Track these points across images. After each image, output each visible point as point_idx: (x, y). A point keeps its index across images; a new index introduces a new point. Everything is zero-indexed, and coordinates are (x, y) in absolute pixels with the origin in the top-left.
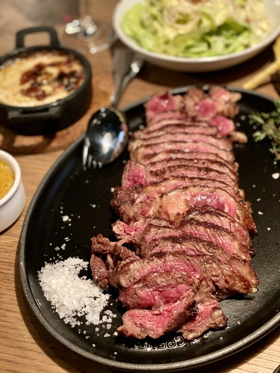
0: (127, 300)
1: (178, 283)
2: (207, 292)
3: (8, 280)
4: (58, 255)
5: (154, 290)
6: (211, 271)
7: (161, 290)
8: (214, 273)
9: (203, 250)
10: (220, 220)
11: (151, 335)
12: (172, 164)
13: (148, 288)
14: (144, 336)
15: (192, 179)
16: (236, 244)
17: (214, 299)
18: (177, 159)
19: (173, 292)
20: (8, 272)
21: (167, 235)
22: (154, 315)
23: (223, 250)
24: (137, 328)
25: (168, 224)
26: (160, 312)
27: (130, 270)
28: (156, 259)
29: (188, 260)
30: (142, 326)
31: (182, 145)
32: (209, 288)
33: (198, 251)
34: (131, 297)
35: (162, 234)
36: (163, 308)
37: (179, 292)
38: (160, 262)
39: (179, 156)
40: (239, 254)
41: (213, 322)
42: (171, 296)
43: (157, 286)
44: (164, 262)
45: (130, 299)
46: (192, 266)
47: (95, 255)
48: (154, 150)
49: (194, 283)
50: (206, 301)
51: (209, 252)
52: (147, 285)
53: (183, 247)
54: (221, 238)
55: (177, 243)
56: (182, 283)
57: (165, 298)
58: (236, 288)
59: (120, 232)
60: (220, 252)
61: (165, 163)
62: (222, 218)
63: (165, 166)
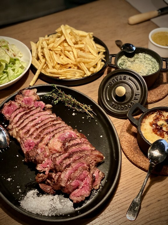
0: (69, 190)
1: (82, 171)
2: (93, 168)
3: (8, 220)
4: (21, 195)
5: (76, 180)
6: (89, 160)
7: (78, 178)
8: (90, 160)
9: (81, 155)
10: (77, 140)
11: (86, 196)
12: (39, 130)
13: (74, 180)
14: (84, 198)
15: (53, 131)
16: (89, 146)
17: (97, 169)
18: (40, 127)
19: (82, 176)
20: (5, 217)
21: (63, 158)
22: (81, 189)
23: (87, 150)
24: (80, 197)
25: (59, 154)
26: (82, 186)
27: (62, 179)
28: (68, 169)
29: (79, 161)
30: (81, 196)
31: (35, 121)
32: (93, 166)
33: (78, 156)
34: (70, 188)
35: (61, 158)
36: (82, 184)
37: (84, 175)
38: (70, 168)
39: (39, 126)
40: (92, 149)
41: (101, 177)
42: (83, 178)
43: (76, 177)
44: (72, 167)
45: (70, 189)
46: (82, 163)
47: (40, 183)
48: (26, 129)
49: (87, 168)
50: (95, 172)
51: (83, 154)
52: (73, 180)
53: (74, 158)
54: (83, 146)
55: (70, 158)
56: (83, 171)
57: (81, 180)
58: (99, 161)
59: (42, 169)
60: (86, 152)
61: (37, 131)
62: (76, 139)
63: (38, 133)
